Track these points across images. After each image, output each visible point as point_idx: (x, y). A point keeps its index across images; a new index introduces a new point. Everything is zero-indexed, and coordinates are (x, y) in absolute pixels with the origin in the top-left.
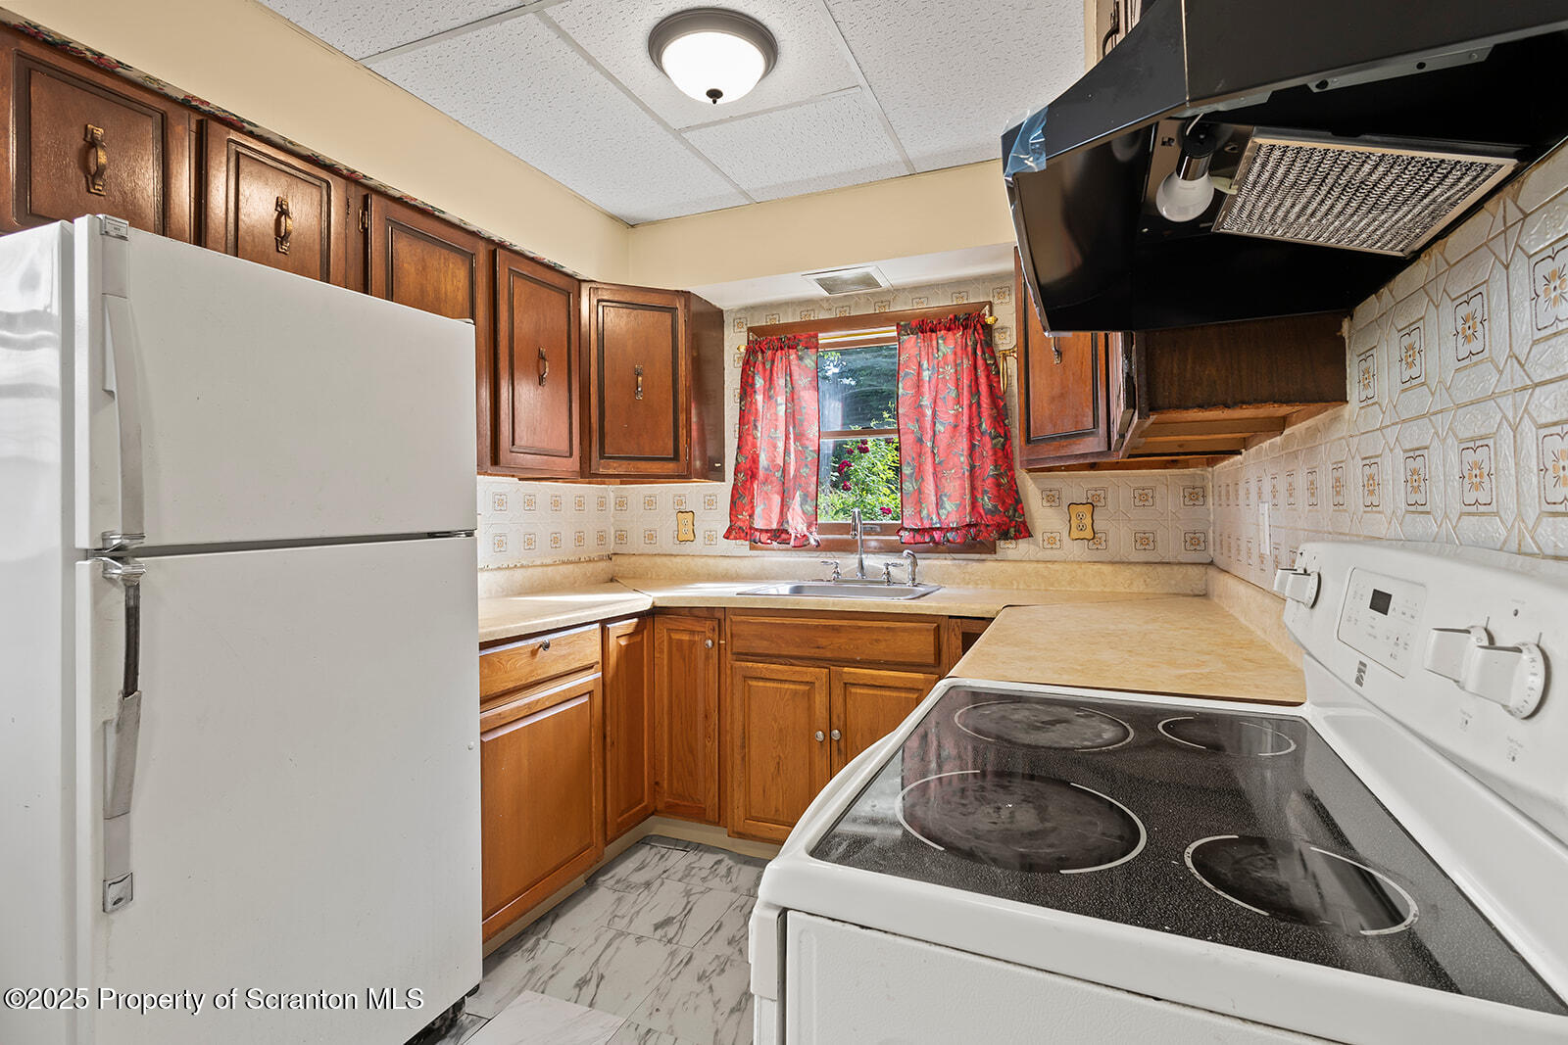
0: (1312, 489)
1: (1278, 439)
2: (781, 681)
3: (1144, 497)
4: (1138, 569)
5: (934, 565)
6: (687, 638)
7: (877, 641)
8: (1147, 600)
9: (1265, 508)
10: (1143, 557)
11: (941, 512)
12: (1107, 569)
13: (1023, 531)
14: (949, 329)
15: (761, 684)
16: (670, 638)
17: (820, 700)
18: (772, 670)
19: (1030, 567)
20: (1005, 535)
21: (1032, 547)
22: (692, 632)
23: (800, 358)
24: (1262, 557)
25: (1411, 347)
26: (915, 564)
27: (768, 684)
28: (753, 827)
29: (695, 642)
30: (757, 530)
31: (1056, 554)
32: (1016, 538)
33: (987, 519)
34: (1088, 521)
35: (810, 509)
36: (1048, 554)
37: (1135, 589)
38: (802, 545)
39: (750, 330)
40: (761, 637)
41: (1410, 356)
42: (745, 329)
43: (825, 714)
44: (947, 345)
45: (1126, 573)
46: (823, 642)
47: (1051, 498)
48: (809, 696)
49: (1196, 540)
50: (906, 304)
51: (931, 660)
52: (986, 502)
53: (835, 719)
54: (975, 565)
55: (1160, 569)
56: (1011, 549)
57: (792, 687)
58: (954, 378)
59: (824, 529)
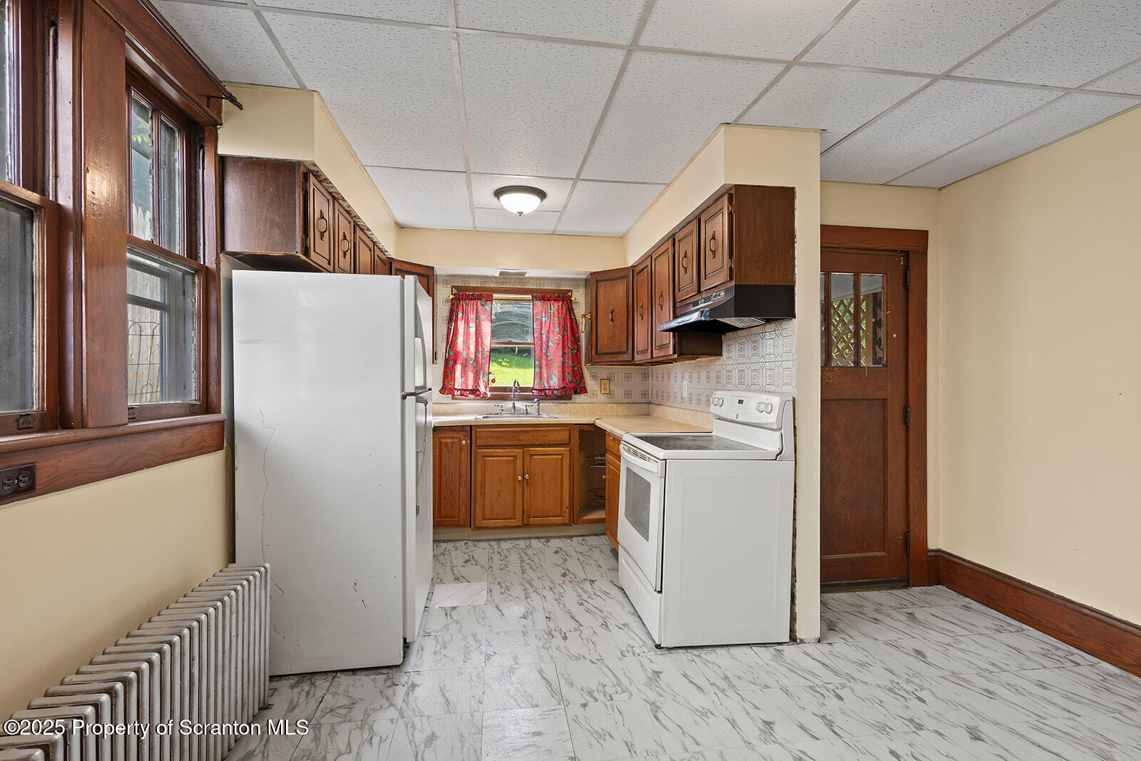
0: (708, 377)
1: (693, 361)
2: (501, 456)
3: (628, 377)
4: (626, 405)
5: (546, 405)
6: (450, 441)
7: (545, 435)
8: (628, 416)
9: (685, 383)
10: (626, 401)
11: (550, 382)
12: (615, 406)
13: (584, 390)
14: (555, 300)
15: (491, 459)
16: (441, 442)
17: (519, 463)
18: (497, 452)
19: (586, 405)
20: (576, 393)
21: (586, 397)
22: (453, 438)
23: (483, 305)
24: (682, 398)
25: (741, 348)
26: (539, 405)
27: (495, 458)
28: (486, 523)
29: (455, 442)
30: (456, 389)
31: (594, 400)
32: (580, 393)
33: (569, 386)
34: (608, 386)
35: (486, 380)
36: (592, 400)
37: (624, 414)
38: (484, 398)
39: (453, 287)
40: (491, 437)
41: (741, 350)
42: (449, 286)
43: (521, 468)
44: (554, 307)
45: (621, 407)
46: (521, 438)
47: (594, 376)
48: (514, 462)
49: (645, 394)
50: (534, 285)
51: (568, 442)
52: (569, 377)
53: (525, 470)
54: (564, 405)
55: (633, 405)
56: (579, 398)
57: (506, 458)
58: (557, 322)
59: (492, 389)
